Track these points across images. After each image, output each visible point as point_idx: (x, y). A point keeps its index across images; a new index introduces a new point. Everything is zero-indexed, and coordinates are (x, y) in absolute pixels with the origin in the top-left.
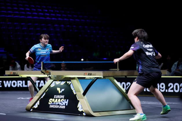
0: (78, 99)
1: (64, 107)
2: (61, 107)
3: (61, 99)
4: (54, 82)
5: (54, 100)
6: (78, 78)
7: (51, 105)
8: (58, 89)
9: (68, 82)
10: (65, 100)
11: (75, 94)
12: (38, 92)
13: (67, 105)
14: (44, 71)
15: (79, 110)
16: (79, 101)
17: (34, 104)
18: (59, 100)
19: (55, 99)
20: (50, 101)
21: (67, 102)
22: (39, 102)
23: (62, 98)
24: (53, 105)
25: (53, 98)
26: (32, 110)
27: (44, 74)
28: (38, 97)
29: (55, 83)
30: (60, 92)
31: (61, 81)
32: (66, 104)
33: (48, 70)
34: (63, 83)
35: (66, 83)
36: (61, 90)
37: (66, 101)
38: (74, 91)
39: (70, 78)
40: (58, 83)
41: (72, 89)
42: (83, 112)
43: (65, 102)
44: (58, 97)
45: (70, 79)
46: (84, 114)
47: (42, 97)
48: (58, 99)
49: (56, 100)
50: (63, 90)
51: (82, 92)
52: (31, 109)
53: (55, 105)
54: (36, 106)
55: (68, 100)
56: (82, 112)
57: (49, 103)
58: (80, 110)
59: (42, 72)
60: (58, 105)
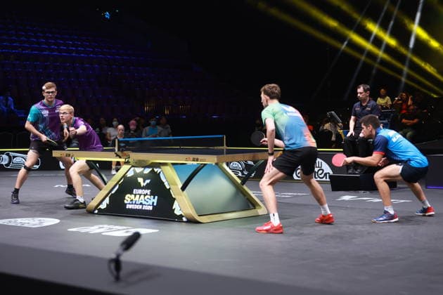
0: (173, 196)
1: (151, 208)
2: (145, 208)
3: (145, 195)
4: (132, 169)
5: (133, 196)
6: (173, 164)
7: (129, 204)
8: (140, 180)
9: (156, 170)
10: (152, 197)
11: (168, 187)
12: (106, 184)
13: (155, 204)
14: (119, 153)
15: (175, 212)
16: (175, 199)
17: (101, 203)
18: (142, 196)
19: (135, 195)
20: (126, 198)
21: (155, 201)
22: (107, 199)
23: (147, 194)
24: (132, 204)
25: (131, 193)
26: (96, 212)
27: (120, 157)
28: (107, 192)
29: (134, 171)
30: (142, 184)
31: (145, 167)
32: (153, 203)
33: (125, 152)
34: (147, 171)
35: (153, 170)
36: (144, 182)
37: (154, 198)
38: (166, 184)
39: (160, 163)
40: (139, 170)
41: (163, 179)
42: (183, 216)
43: (153, 200)
44: (140, 191)
45: (158, 165)
46: (184, 219)
47: (113, 192)
48: (140, 195)
49: (138, 196)
50: (148, 181)
51: (180, 185)
52: (95, 210)
53: (135, 204)
54: (103, 206)
55: (156, 197)
56: (181, 216)
57: (125, 202)
58: (177, 212)
59: (117, 155)
60: (141, 204)
